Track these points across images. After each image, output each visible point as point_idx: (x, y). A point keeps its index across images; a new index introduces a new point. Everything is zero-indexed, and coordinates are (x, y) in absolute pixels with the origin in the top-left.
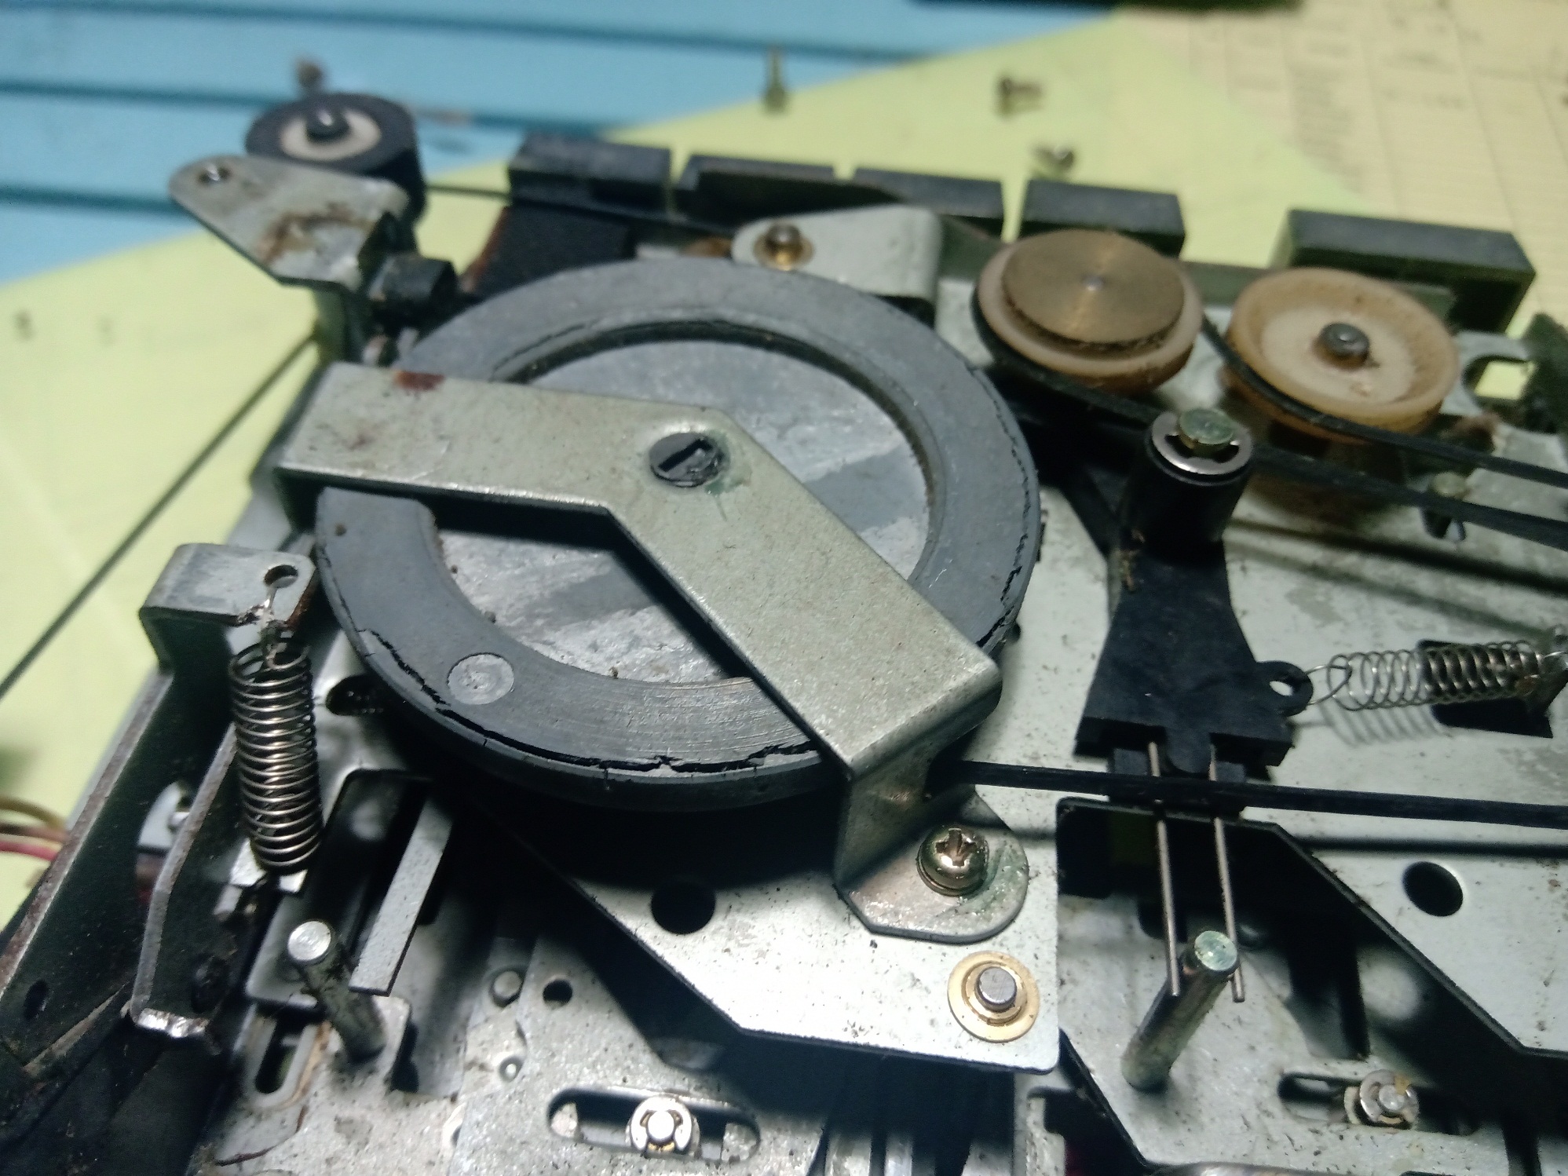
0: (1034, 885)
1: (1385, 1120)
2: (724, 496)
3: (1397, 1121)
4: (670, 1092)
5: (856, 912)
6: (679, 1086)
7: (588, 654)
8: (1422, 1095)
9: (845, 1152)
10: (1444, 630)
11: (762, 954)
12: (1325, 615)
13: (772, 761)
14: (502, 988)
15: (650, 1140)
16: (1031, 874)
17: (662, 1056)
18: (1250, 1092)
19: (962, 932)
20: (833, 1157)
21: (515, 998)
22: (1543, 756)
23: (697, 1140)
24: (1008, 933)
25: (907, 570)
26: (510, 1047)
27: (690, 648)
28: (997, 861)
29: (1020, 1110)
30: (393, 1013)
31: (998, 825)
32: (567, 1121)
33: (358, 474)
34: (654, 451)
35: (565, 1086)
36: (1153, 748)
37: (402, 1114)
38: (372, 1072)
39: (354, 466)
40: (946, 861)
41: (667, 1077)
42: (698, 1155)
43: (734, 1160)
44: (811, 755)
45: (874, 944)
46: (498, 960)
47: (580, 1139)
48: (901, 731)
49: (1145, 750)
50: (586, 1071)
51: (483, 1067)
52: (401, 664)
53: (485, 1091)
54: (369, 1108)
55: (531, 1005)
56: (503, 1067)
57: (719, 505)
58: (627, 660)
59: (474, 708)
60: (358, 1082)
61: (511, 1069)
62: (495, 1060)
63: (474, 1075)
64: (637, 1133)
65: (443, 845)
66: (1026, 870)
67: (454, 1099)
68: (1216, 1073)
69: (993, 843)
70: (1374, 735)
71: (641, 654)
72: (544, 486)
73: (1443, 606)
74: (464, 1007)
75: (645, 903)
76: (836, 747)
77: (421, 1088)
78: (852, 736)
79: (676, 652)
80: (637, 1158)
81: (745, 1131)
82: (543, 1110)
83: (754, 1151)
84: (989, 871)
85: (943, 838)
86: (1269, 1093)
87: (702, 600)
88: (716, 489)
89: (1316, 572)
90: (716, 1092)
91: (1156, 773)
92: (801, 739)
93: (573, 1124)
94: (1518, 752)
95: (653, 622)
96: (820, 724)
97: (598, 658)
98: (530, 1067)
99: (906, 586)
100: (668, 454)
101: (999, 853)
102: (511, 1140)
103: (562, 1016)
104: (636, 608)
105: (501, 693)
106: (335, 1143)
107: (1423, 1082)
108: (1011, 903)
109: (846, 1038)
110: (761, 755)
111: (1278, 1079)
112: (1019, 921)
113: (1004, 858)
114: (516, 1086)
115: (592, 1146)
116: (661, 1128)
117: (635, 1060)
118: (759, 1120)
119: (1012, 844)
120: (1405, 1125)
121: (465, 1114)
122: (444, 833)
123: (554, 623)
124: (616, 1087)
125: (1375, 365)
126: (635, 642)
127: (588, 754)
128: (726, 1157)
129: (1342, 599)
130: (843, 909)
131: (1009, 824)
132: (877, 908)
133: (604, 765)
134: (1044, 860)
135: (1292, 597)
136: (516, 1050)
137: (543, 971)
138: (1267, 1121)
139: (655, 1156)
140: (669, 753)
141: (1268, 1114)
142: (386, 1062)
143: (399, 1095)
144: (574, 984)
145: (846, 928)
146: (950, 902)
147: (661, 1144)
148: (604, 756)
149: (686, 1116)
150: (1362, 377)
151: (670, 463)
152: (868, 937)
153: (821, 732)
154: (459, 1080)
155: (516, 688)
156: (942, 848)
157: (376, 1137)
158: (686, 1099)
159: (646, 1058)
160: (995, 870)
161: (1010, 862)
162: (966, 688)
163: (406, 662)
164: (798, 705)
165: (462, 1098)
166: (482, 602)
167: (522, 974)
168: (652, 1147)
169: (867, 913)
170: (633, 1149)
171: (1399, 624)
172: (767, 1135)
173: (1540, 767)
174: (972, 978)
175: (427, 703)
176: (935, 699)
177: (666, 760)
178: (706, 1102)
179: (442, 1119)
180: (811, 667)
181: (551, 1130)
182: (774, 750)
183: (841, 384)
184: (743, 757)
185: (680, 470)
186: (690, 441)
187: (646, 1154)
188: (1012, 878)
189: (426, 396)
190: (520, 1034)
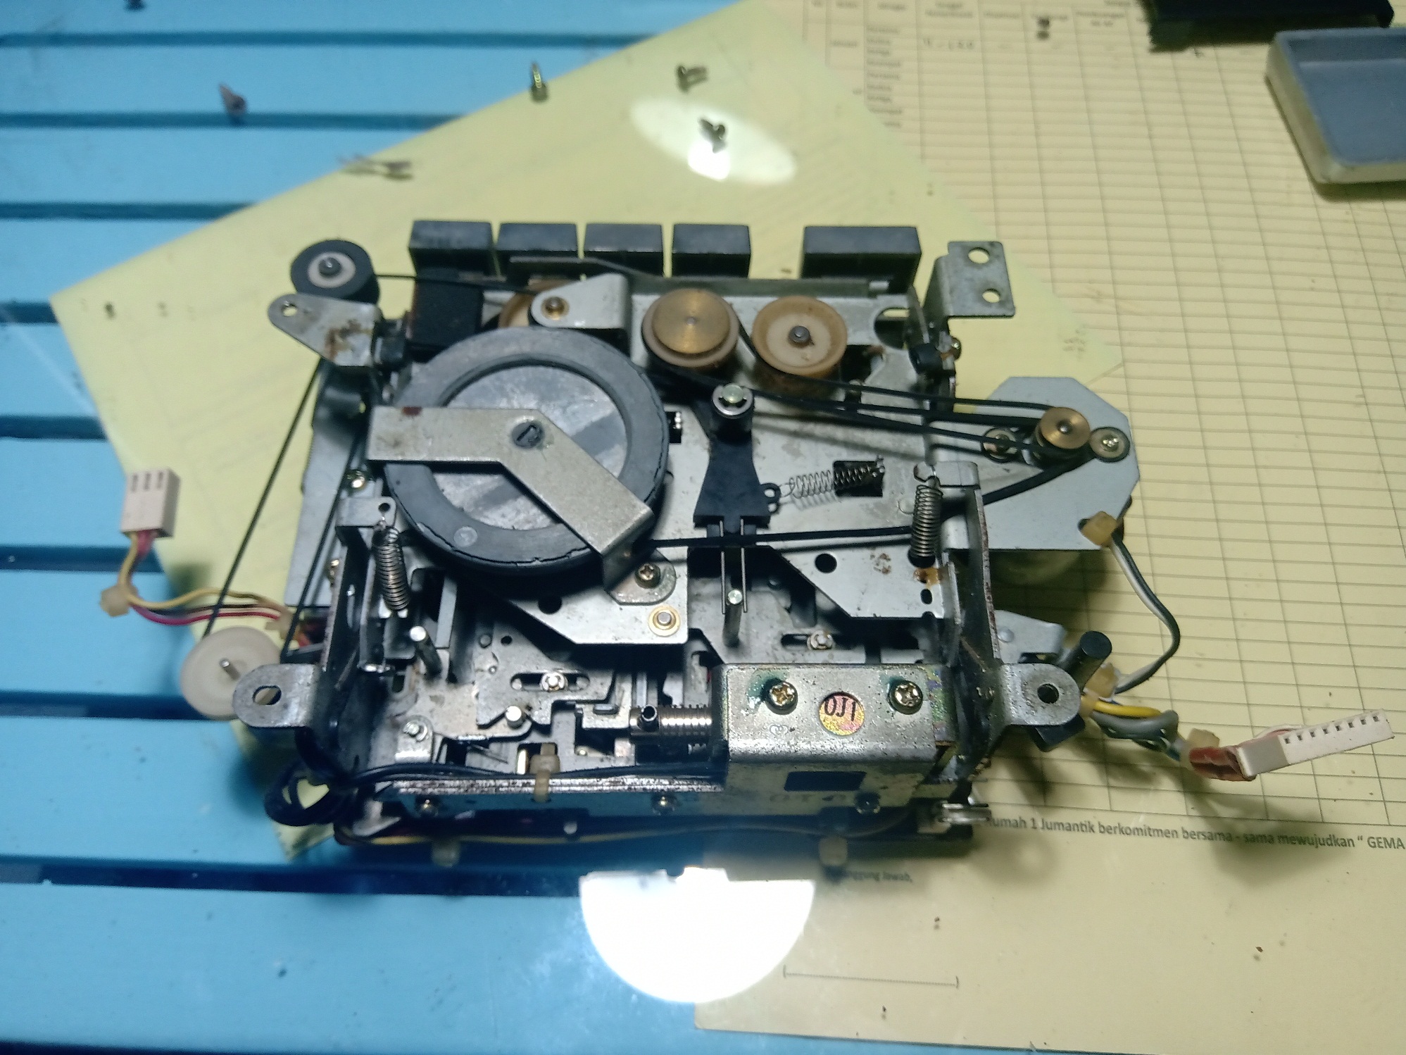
0: (678, 580)
1: (820, 647)
2: (544, 451)
3: (824, 647)
4: (555, 670)
5: (614, 598)
6: (559, 667)
7: (502, 519)
8: (834, 637)
9: (622, 681)
10: (845, 455)
11: (581, 617)
12: (796, 454)
13: (574, 554)
14: (483, 641)
15: (550, 687)
16: (677, 576)
17: (550, 657)
18: (770, 643)
19: (652, 601)
20: (617, 684)
21: (490, 644)
22: (877, 505)
23: (567, 684)
24: (669, 599)
25: (616, 474)
26: (490, 663)
27: (540, 512)
28: (664, 573)
29: (688, 660)
30: (444, 656)
31: (664, 560)
32: (518, 684)
33: (400, 458)
34: (513, 433)
35: (515, 672)
36: (721, 523)
37: (455, 691)
38: (440, 678)
39: (396, 455)
40: (645, 577)
41: (553, 664)
42: (569, 690)
43: (581, 689)
44: (588, 550)
45: (621, 609)
46: (479, 632)
47: (523, 690)
48: (617, 539)
49: (719, 524)
50: (522, 666)
51: (482, 671)
52: (435, 535)
53: (485, 679)
54: (442, 691)
55: (497, 646)
56: (490, 670)
57: (543, 454)
58: (516, 520)
59: (466, 548)
60: (435, 682)
61: (493, 670)
62: (487, 667)
63: (479, 674)
64: (544, 685)
65: (456, 593)
66: (675, 575)
67: (473, 683)
68: (757, 638)
69: (662, 567)
70: (810, 504)
71: (522, 516)
72: (473, 454)
73: (847, 444)
74: (469, 650)
75: (536, 605)
76: (595, 547)
77: (459, 681)
78: (601, 542)
79: (534, 515)
80: (546, 693)
81: (584, 679)
82: (508, 682)
83: (588, 685)
84: (661, 577)
85: (643, 568)
86: (777, 642)
87: (541, 496)
88: (541, 447)
89: (795, 434)
90: (572, 667)
91: (722, 535)
92: (583, 545)
93: (520, 686)
94: (867, 505)
95: (523, 502)
96: (589, 539)
97: (506, 520)
98: (500, 668)
99: (617, 481)
100: (519, 434)
101: (665, 570)
102: (498, 693)
103: (510, 648)
104: (516, 498)
105: (474, 541)
106: (432, 705)
107: (835, 632)
108: (670, 588)
109: (613, 642)
110: (570, 553)
111: (781, 637)
112: (673, 594)
113: (667, 572)
114: (497, 674)
115: (528, 691)
116: (553, 682)
117: (540, 660)
118: (589, 674)
119: (670, 566)
120: (828, 648)
121: (479, 687)
122: (454, 588)
123: (486, 508)
124: (534, 670)
125: (813, 344)
126: (518, 512)
127: (509, 560)
128: (578, 688)
129: (805, 446)
130: (608, 597)
131: (669, 559)
132: (621, 595)
133: (516, 563)
134: (682, 571)
135: (784, 448)
136: (494, 663)
137: (498, 635)
138: (776, 652)
139: (552, 691)
140: (538, 557)
141: (776, 650)
142: (445, 673)
143: (452, 685)
144: (512, 636)
145: (610, 605)
146: (647, 590)
147: (553, 687)
148: (515, 560)
149: (562, 677)
150: (808, 351)
151: (519, 438)
152: (618, 606)
153: (590, 543)
154: (472, 676)
155: (479, 539)
156: (643, 572)
157: (446, 701)
158: (561, 671)
159: (543, 659)
160: (663, 577)
161: (669, 573)
162: (640, 520)
163: (437, 533)
164: (581, 534)
165: (477, 683)
166: (456, 502)
167: (491, 636)
168: (551, 689)
169: (617, 598)
170: (544, 690)
171: (827, 455)
172: (592, 679)
173: (875, 510)
174: (656, 616)
175: (448, 547)
176: (629, 525)
177: (537, 559)
178: (569, 671)
179: (470, 691)
180: (584, 519)
181: (513, 689)
182: (575, 550)
183: (587, 382)
184: (563, 555)
185: (525, 440)
186: (527, 426)
187: (548, 691)
188: (669, 579)
189: (417, 418)
190: (494, 657)
